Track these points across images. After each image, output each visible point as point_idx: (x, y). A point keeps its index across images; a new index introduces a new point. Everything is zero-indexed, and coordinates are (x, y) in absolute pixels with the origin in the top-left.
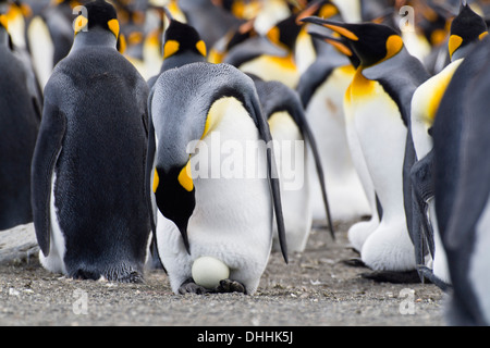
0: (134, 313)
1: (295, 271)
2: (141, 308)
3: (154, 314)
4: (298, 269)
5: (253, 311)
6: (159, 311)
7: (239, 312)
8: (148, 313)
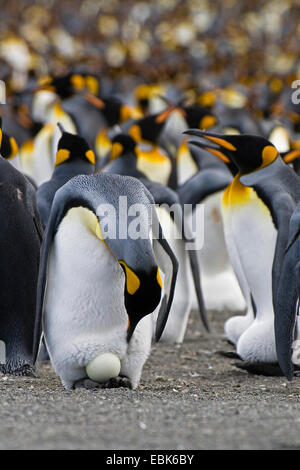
0: (30, 413)
1: (175, 362)
2: (37, 407)
3: (49, 413)
4: (178, 360)
5: (140, 410)
6: (52, 411)
7: (126, 412)
8: (43, 412)
